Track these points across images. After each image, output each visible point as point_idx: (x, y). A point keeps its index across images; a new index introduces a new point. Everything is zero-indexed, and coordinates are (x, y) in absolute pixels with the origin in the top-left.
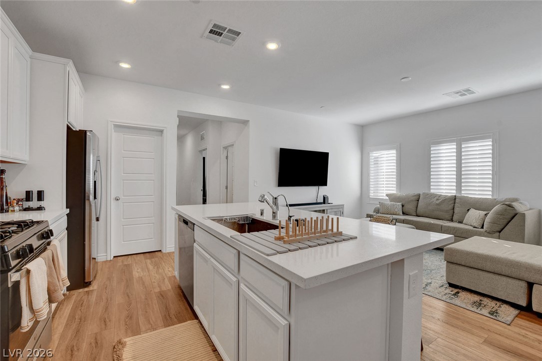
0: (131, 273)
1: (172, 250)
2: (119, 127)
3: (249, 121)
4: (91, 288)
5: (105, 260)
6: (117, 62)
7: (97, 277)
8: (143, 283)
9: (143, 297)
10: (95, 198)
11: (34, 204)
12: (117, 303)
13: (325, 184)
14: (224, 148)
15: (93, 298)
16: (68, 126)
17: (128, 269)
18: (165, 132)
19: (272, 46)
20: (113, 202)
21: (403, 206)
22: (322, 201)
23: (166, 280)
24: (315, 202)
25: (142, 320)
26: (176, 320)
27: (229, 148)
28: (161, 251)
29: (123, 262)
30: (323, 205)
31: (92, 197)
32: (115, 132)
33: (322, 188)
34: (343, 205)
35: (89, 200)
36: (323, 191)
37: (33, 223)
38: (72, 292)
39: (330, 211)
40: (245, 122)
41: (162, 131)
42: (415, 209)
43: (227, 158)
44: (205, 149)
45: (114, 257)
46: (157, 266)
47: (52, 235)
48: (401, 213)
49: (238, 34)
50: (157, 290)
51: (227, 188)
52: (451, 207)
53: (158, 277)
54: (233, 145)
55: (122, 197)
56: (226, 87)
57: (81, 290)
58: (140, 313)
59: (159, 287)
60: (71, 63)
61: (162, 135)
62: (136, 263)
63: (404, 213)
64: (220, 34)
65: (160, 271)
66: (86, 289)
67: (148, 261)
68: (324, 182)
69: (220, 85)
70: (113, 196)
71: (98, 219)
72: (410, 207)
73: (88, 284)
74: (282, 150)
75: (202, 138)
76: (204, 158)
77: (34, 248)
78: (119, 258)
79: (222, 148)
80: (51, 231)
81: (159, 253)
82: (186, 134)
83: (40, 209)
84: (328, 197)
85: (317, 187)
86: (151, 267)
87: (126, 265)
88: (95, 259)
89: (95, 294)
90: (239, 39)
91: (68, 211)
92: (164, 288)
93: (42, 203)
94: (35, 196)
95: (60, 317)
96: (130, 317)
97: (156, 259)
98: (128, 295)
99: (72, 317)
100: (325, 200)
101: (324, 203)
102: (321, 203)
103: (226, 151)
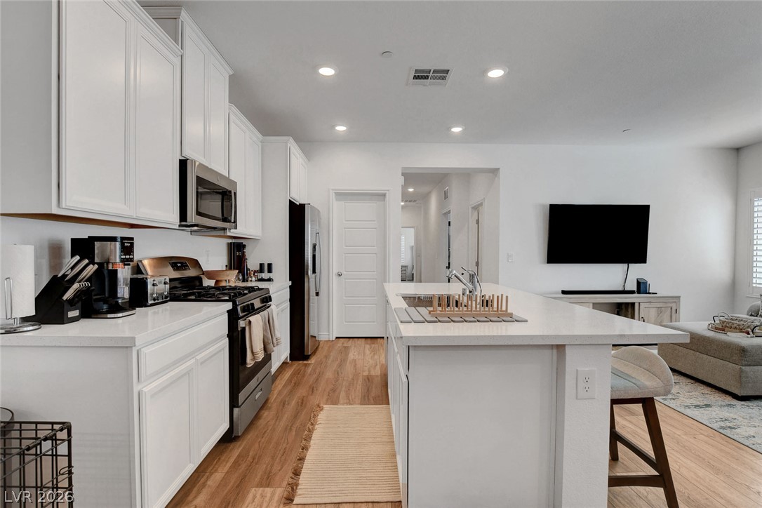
0: (347, 355)
2: (341, 196)
3: (499, 169)
4: (309, 362)
5: (327, 339)
6: (333, 127)
7: (318, 353)
8: (355, 366)
9: (351, 377)
10: (314, 272)
11: (265, 275)
12: (326, 377)
13: (642, 259)
14: (473, 208)
15: (309, 370)
16: (290, 200)
17: (346, 350)
18: (387, 196)
19: (496, 74)
20: (335, 279)
22: (635, 289)
23: (378, 367)
24: (621, 289)
25: (343, 395)
26: (372, 401)
27: (480, 207)
29: (343, 343)
30: (636, 295)
31: (310, 272)
32: (336, 200)
33: (636, 267)
34: (679, 297)
35: (307, 274)
36: (637, 271)
37: (259, 289)
38: (294, 362)
39: (647, 305)
40: (495, 172)
41: (384, 195)
43: (478, 222)
44: (450, 212)
45: (337, 338)
46: (374, 352)
47: (271, 300)
49: (447, 72)
50: (366, 373)
51: (477, 264)
53: (371, 361)
54: (483, 203)
55: (344, 273)
56: (457, 130)
57: (301, 362)
58: (343, 389)
59: (369, 371)
60: (291, 140)
61: (384, 200)
62: (355, 346)
64: (427, 78)
65: (376, 357)
66: (305, 362)
67: (368, 346)
68: (641, 257)
69: (449, 129)
70: (335, 271)
71: (317, 294)
73: (307, 358)
75: (446, 197)
77: (256, 308)
78: (341, 339)
79: (470, 210)
80: (270, 297)
81: (382, 340)
82: (430, 192)
83: (270, 280)
84: (646, 283)
85: (625, 266)
86: (367, 352)
87: (345, 347)
88: (315, 337)
89: (312, 366)
90: (450, 77)
91: (290, 283)
92: (373, 373)
93: (270, 275)
94: (266, 268)
95: (281, 379)
96: (334, 390)
97: (376, 345)
98: (338, 373)
99: (290, 380)
100: (642, 287)
101: (639, 292)
102: (632, 292)
103: (476, 214)
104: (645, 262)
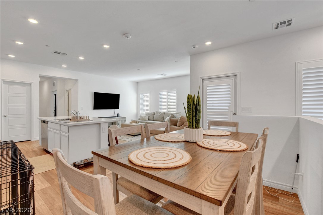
1: (38, 139)
2: (6, 82)
3: (78, 80)
6: (7, 54)
13: (118, 108)
14: (66, 91)
18: (32, 84)
20: (3, 118)
21: (149, 117)
22: (117, 116)
24: (113, 116)
27: (69, 91)
28: (30, 140)
32: (4, 84)
33: (116, 110)
34: (126, 117)
36: (117, 111)
40: (77, 80)
41: (31, 84)
42: (153, 118)
43: (68, 95)
44: (56, 91)
48: (148, 120)
51: (68, 110)
52: (163, 116)
53: (30, 147)
54: (71, 90)
55: (8, 115)
56: (64, 66)
61: (31, 86)
63: (149, 120)
64: (59, 54)
69: (61, 65)
70: (3, 115)
72: (151, 118)
74: (95, 93)
75: (54, 84)
76: (55, 95)
79: (65, 91)
84: (119, 114)
85: (114, 110)
92: (34, 150)
97: (28, 143)
100: (118, 115)
101: (117, 117)
102: (116, 117)
103: (68, 92)
104: (119, 109)
